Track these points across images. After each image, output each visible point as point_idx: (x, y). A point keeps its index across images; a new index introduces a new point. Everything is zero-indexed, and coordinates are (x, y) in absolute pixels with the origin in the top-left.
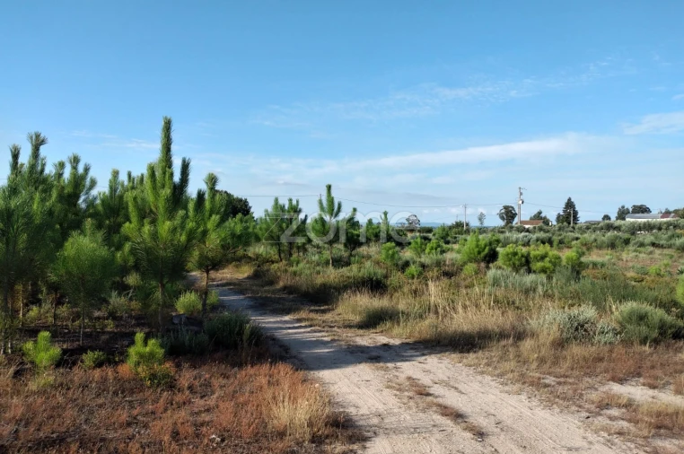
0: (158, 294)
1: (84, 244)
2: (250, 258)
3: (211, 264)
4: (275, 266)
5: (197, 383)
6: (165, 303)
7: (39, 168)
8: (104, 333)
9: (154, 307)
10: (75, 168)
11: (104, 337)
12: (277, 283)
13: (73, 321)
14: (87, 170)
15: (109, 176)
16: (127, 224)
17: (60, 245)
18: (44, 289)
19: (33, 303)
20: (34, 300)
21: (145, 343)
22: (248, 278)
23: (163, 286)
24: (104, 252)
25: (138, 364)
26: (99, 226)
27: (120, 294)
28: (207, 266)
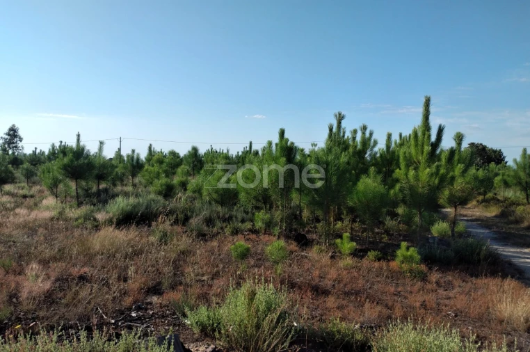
0: (417, 219)
1: (369, 183)
2: (498, 200)
3: (459, 201)
4: (521, 208)
5: (442, 281)
6: (422, 225)
7: (342, 134)
8: (381, 242)
9: (414, 227)
10: (364, 133)
11: (381, 245)
12: (522, 222)
13: (362, 233)
14: (371, 134)
15: (385, 138)
16: (398, 170)
17: (355, 184)
18: (345, 212)
19: (338, 220)
20: (339, 218)
21: (408, 249)
22: (496, 216)
23: (420, 213)
24: (381, 189)
25: (403, 262)
26: (379, 172)
27: (392, 219)
28: (456, 203)
